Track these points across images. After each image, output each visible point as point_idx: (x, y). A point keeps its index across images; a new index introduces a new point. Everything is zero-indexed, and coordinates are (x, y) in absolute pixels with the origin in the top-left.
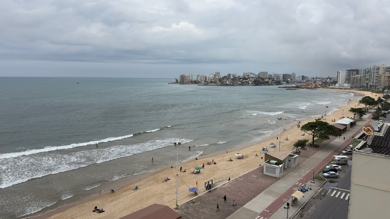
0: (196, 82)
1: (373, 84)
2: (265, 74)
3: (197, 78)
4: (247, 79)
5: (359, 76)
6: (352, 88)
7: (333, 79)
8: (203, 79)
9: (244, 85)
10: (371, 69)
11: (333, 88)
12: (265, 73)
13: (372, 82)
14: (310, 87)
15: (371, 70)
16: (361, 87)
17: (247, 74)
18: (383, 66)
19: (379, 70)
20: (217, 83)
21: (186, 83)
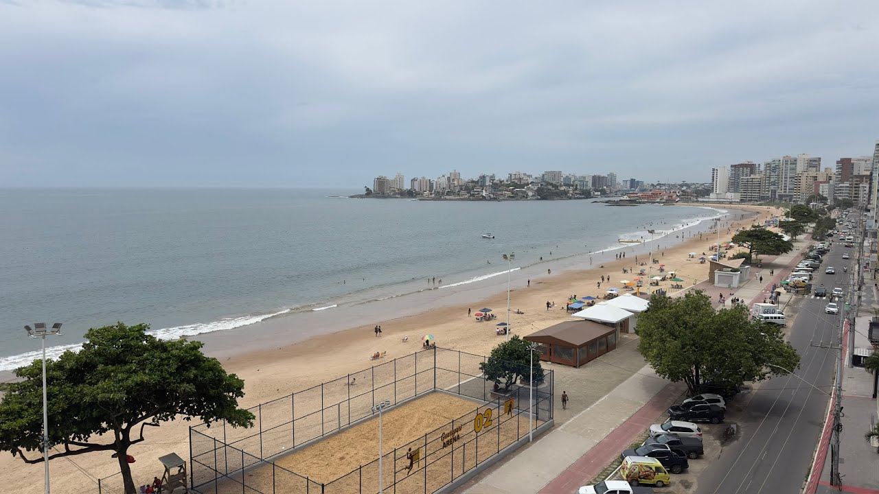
0: (410, 194)
1: (784, 192)
2: (557, 176)
3: (412, 185)
4: (522, 186)
5: (757, 176)
6: (742, 201)
7: (693, 187)
8: (426, 187)
9: (517, 200)
10: (781, 162)
11: (707, 202)
12: (556, 174)
13: (783, 188)
14: (658, 200)
15: (781, 164)
16: (762, 198)
17: (517, 177)
18: (804, 156)
19: (796, 164)
20: (462, 195)
21: (389, 197)
